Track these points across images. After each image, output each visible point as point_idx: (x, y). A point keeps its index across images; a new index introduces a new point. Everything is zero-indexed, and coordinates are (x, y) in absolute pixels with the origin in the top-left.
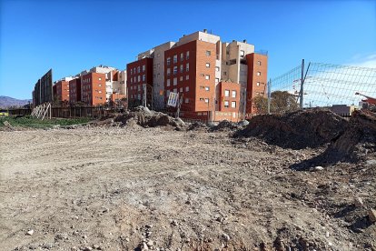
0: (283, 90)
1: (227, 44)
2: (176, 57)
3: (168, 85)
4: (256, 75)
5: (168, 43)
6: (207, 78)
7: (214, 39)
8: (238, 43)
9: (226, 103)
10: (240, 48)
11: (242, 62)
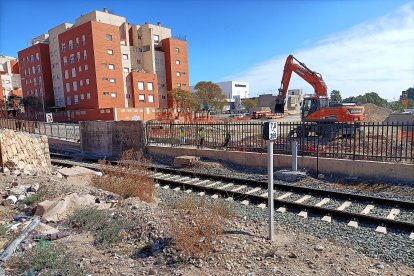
0: (207, 81)
1: (138, 27)
2: (71, 42)
3: (67, 77)
4: (175, 63)
5: (64, 25)
6: (111, 67)
7: (118, 21)
8: (151, 26)
9: (142, 98)
10: (153, 32)
11: (157, 49)
